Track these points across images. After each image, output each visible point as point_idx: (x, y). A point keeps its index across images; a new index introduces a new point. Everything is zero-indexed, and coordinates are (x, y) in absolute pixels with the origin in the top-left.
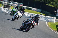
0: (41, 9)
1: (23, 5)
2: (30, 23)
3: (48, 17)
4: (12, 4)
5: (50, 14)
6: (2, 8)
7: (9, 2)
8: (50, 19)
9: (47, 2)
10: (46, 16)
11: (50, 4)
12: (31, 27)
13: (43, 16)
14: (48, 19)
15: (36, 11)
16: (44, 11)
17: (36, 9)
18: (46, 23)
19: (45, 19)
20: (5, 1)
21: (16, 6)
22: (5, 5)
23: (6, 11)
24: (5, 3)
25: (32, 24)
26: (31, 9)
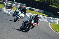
0: (43, 10)
1: (26, 6)
2: (30, 23)
3: (51, 18)
4: (15, 5)
5: (53, 16)
6: (4, 9)
7: (12, 3)
8: (53, 20)
9: (50, 3)
10: (49, 17)
11: (53, 5)
12: (31, 27)
13: (46, 17)
14: (51, 20)
15: (38, 12)
16: (47, 12)
17: (38, 10)
18: (49, 24)
19: (48, 20)
20: (7, 2)
21: (19, 7)
22: (7, 6)
23: (8, 12)
24: (7, 4)
25: (32, 24)
26: (33, 10)
